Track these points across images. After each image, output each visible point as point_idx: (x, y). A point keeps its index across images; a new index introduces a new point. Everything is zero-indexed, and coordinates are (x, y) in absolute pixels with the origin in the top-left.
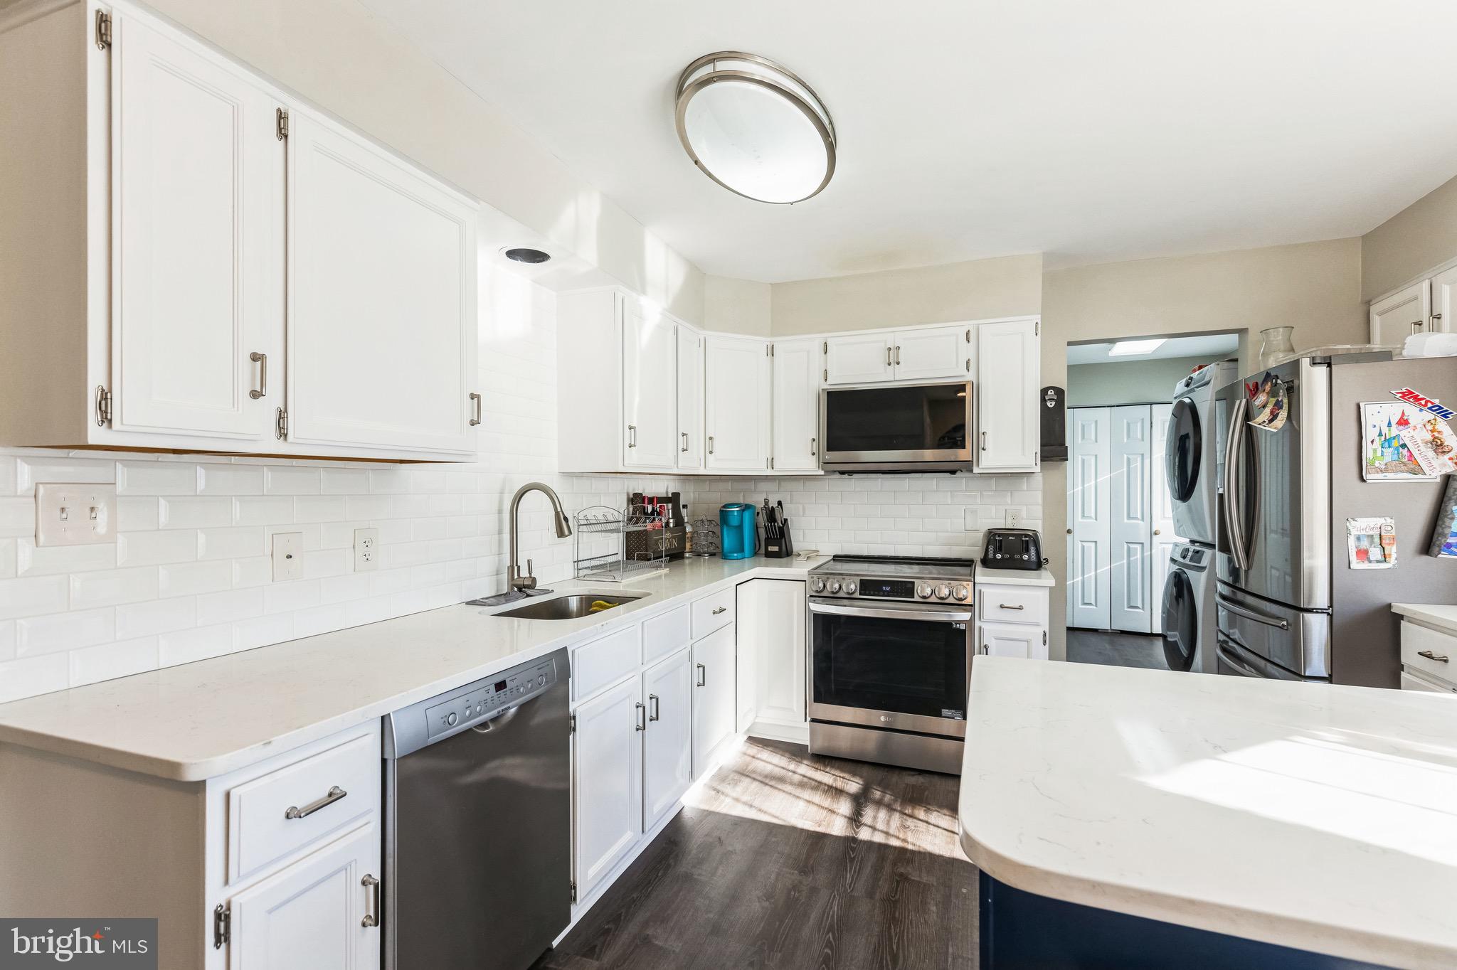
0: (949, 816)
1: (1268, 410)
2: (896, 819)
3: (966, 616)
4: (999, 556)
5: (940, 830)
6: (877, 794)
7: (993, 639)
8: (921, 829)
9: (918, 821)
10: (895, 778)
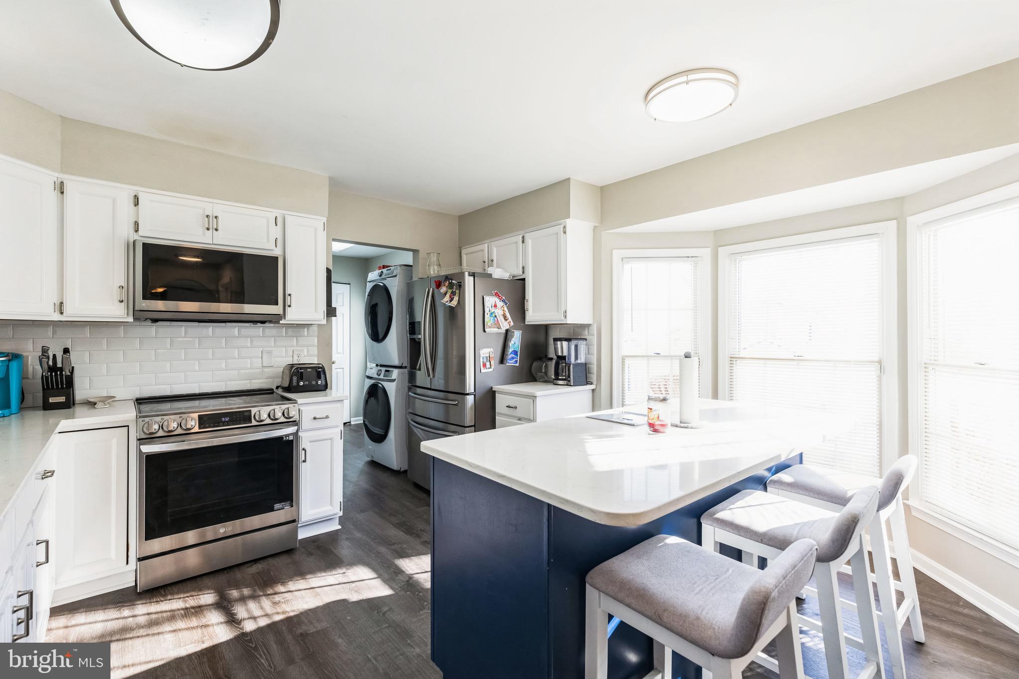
0: (301, 579)
1: (448, 296)
2: (266, 603)
3: (292, 430)
4: (301, 383)
5: (302, 592)
6: (235, 593)
7: (309, 443)
8: (289, 598)
9: (282, 595)
10: (238, 575)
